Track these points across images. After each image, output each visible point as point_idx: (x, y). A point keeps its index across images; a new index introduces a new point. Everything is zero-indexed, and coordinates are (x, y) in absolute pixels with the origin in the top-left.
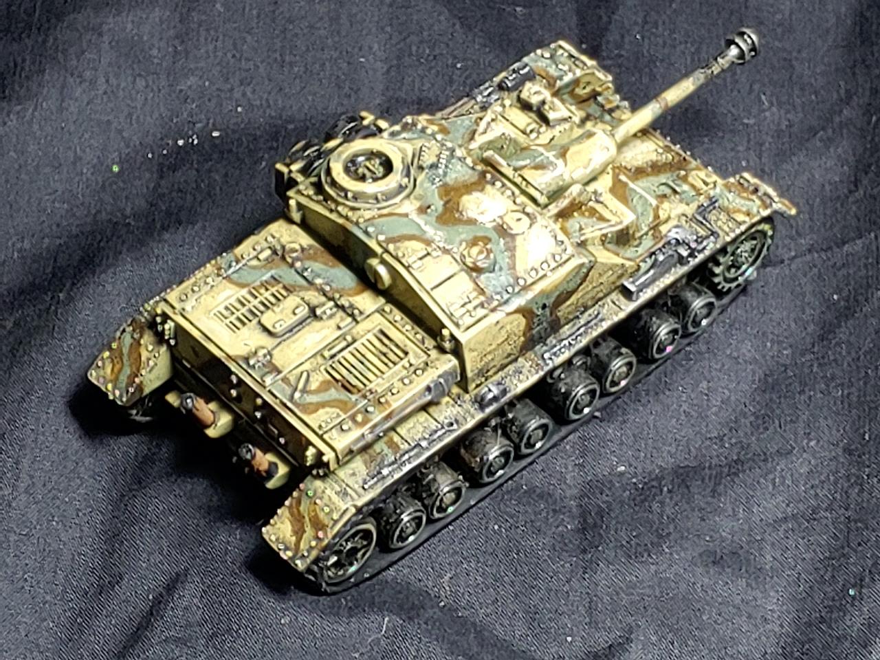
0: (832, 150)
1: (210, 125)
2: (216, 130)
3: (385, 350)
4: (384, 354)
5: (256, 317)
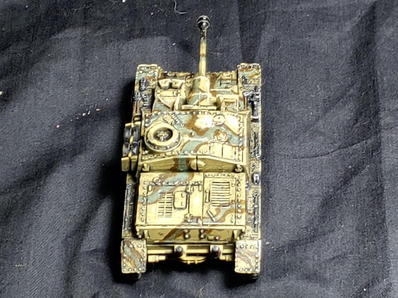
0: (346, 106)
1: (96, 107)
2: (98, 108)
3: (221, 187)
4: (222, 188)
5: (171, 208)
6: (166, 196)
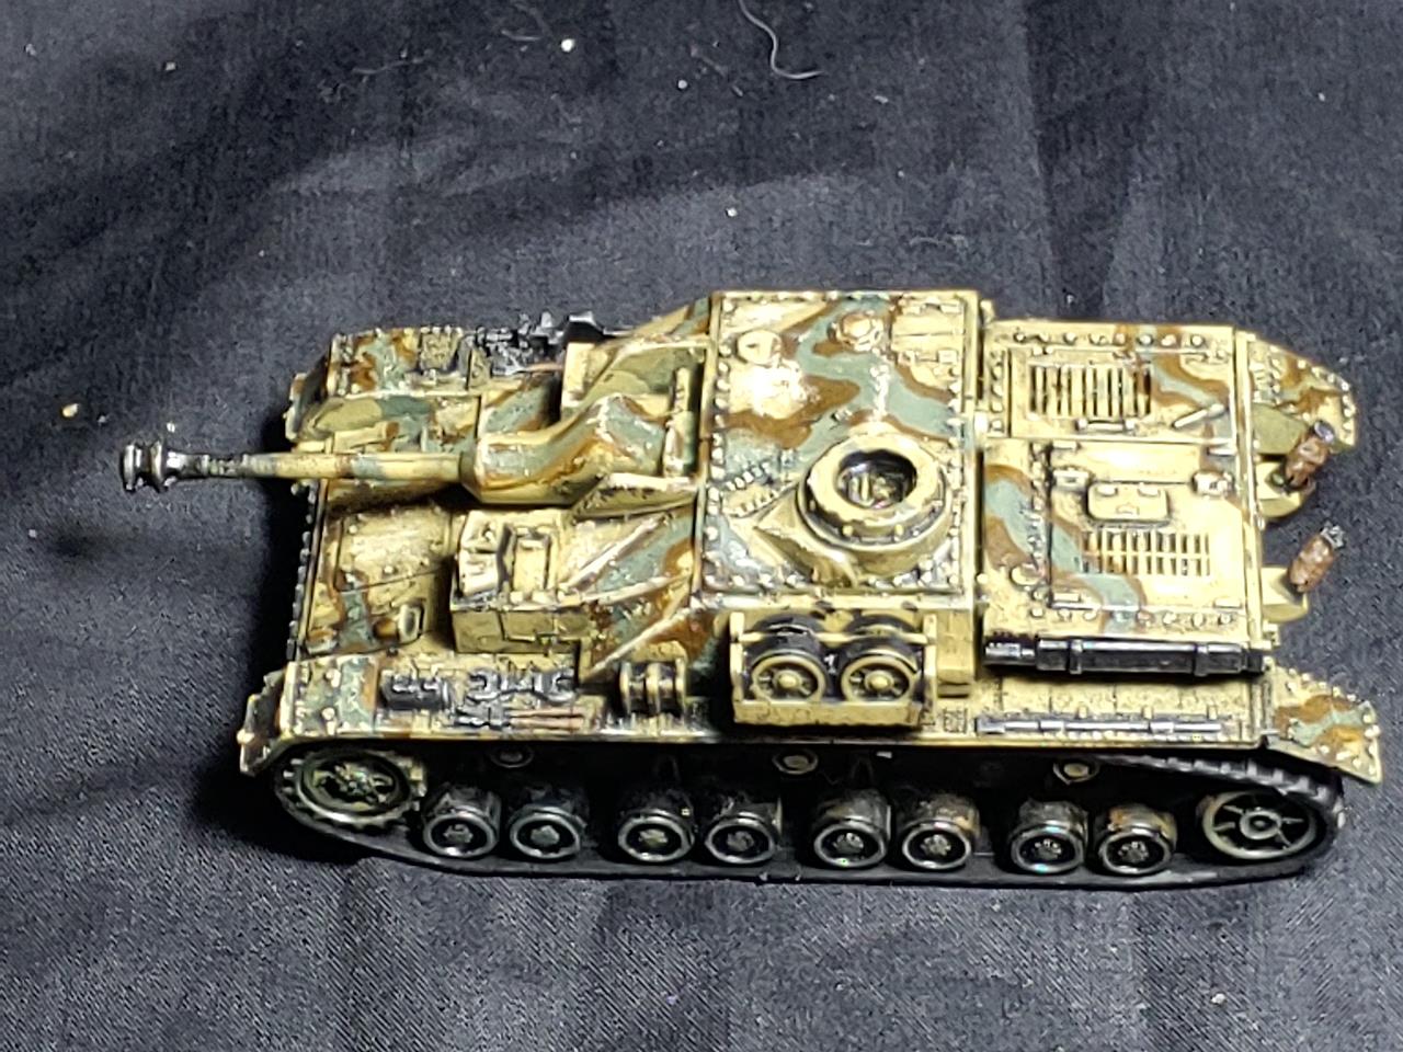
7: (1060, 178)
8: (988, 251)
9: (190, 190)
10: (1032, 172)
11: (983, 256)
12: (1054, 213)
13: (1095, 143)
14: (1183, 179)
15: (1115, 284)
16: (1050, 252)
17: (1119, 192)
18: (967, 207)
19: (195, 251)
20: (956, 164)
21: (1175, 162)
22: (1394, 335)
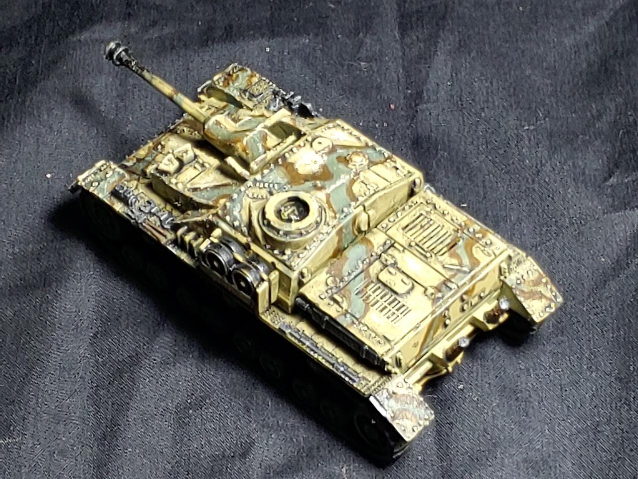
3: (419, 227)
4: (422, 227)
5: (396, 299)
6: (370, 292)
7: (407, 40)
8: (375, 70)
9: (33, 38)
10: (395, 36)
11: (373, 72)
12: (404, 54)
13: (423, 26)
14: (461, 46)
15: (429, 87)
16: (401, 71)
17: (433, 49)
18: (367, 50)
19: (36, 65)
20: (363, 33)
21: (457, 39)
22: (547, 119)
